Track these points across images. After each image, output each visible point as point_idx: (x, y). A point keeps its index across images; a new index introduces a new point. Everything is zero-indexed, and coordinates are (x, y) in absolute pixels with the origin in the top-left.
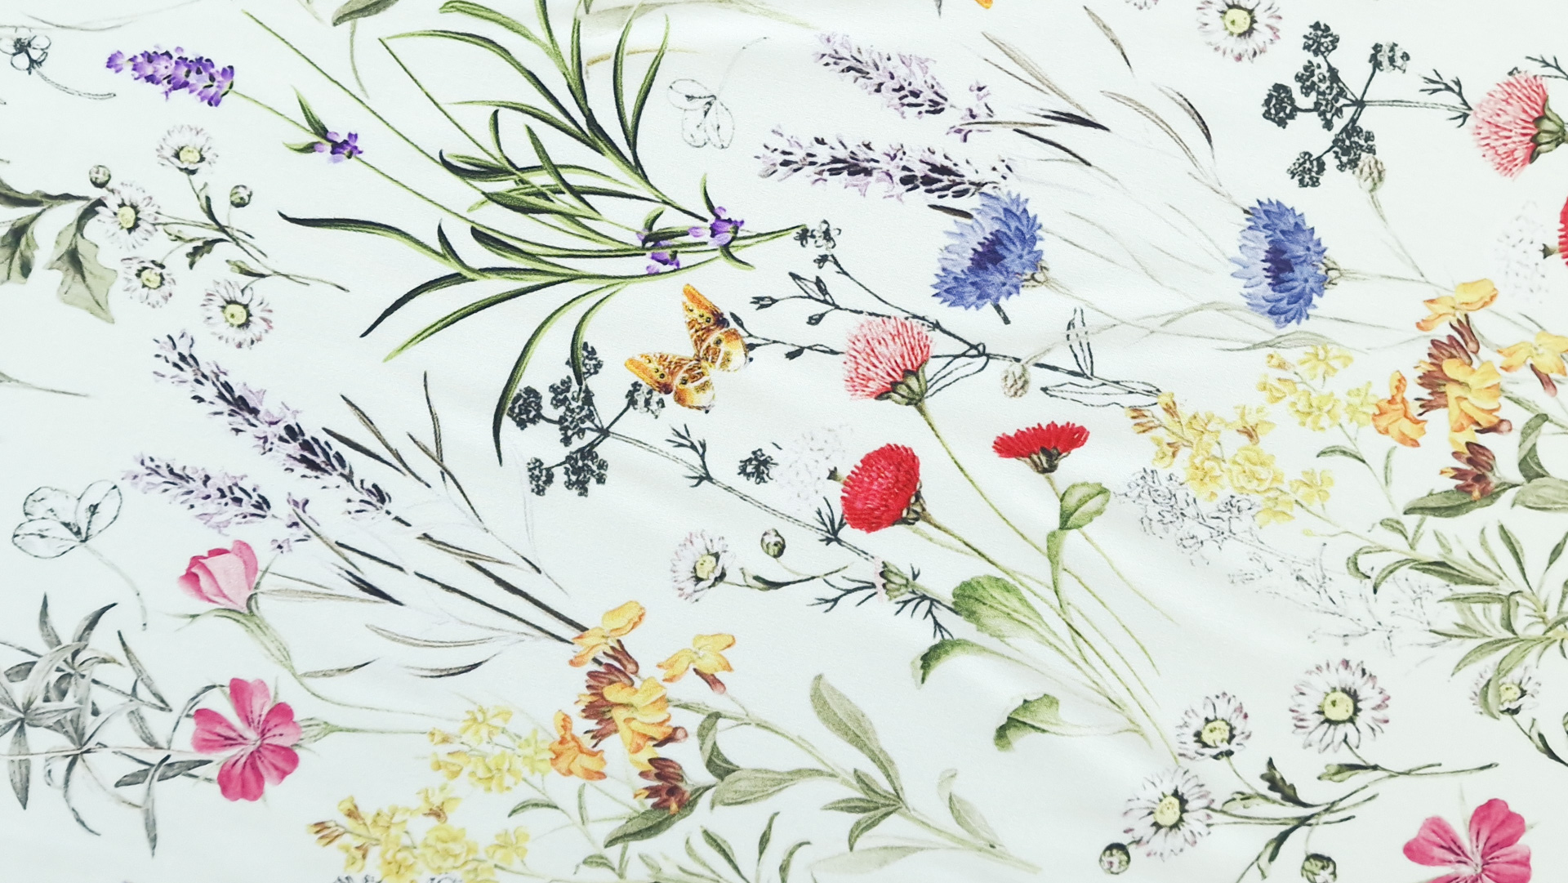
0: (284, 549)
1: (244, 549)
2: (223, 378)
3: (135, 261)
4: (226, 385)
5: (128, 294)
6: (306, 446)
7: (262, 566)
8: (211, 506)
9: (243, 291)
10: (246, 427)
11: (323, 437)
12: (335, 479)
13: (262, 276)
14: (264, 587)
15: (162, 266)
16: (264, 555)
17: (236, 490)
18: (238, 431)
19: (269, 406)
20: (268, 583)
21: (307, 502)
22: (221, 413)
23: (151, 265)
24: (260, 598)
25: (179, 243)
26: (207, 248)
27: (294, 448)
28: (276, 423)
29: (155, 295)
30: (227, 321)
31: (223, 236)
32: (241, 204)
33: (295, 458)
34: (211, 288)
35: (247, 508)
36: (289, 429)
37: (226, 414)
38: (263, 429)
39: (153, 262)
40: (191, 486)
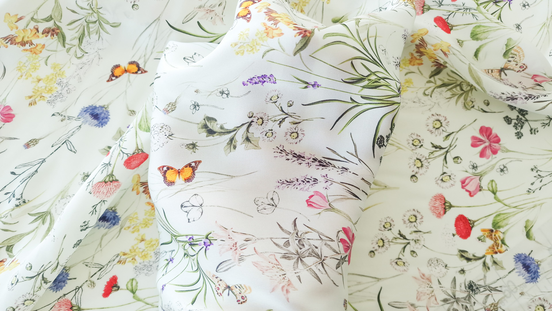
0: (328, 188)
1: (317, 193)
2: (293, 152)
3: (264, 132)
4: (294, 154)
5: (264, 141)
6: (319, 162)
7: (325, 195)
8: (302, 186)
9: (295, 129)
10: (302, 162)
11: (323, 159)
12: (331, 168)
13: (300, 122)
14: (330, 201)
15: (272, 130)
16: (324, 192)
17: (306, 179)
18: (300, 164)
19: (307, 155)
20: (331, 199)
21: (327, 175)
22: (295, 161)
23: (269, 131)
24: (332, 204)
25: (275, 122)
26: (283, 120)
27: (317, 163)
28: (310, 158)
29: (271, 139)
30: (292, 138)
31: (287, 116)
32: (291, 106)
33: (318, 165)
34: (286, 131)
35: (312, 183)
36: (313, 159)
37: (296, 160)
38: (307, 161)
39: (269, 130)
40: (294, 183)
